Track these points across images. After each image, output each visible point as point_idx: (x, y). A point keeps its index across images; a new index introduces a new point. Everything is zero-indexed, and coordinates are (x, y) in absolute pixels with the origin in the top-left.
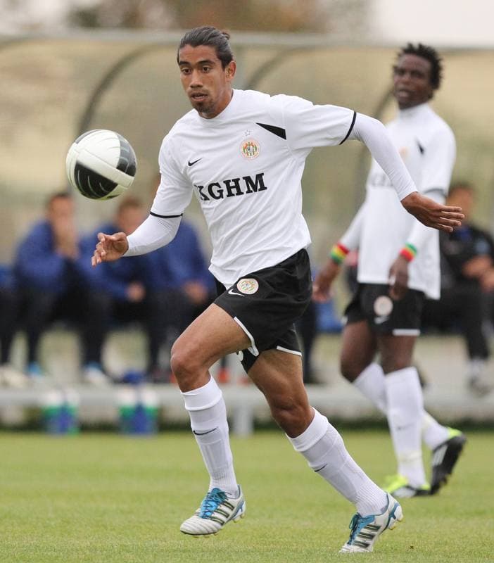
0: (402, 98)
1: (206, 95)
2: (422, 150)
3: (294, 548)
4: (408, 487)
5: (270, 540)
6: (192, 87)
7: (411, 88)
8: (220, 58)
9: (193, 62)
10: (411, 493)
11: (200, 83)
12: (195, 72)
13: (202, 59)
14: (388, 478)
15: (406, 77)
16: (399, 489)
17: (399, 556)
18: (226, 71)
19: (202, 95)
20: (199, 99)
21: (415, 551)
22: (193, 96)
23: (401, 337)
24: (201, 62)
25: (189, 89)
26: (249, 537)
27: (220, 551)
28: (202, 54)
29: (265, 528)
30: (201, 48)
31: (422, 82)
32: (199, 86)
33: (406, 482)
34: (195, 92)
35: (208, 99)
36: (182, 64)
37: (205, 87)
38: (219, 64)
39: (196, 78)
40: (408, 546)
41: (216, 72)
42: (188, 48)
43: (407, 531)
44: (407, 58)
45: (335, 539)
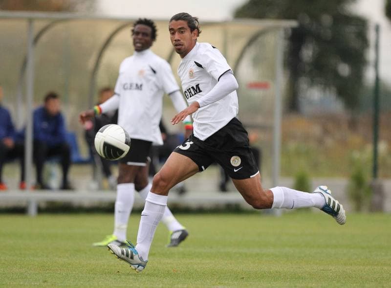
0: (138, 47)
1: (182, 45)
2: (154, 72)
3: (59, 272)
4: (117, 241)
5: (47, 268)
6: (175, 40)
7: (143, 41)
8: (189, 26)
9: (176, 28)
10: (119, 244)
11: (180, 39)
12: (177, 33)
13: (180, 27)
14: (108, 237)
15: (140, 36)
16: (112, 242)
17: (112, 276)
18: (193, 34)
19: (180, 45)
20: (179, 47)
21: (120, 274)
22: (176, 45)
23: (131, 166)
24: (180, 28)
25: (174, 42)
26: (36, 267)
27: (21, 274)
28: (180, 25)
29: (44, 262)
30: (180, 21)
31: (148, 38)
32: (179, 40)
33: (116, 239)
34: (177, 43)
35: (183, 47)
36: (171, 30)
37: (182, 41)
38: (189, 30)
39: (177, 36)
40: (116, 271)
41: (187, 34)
42: (174, 21)
43: (116, 264)
44: (138, 26)
45: (80, 268)
